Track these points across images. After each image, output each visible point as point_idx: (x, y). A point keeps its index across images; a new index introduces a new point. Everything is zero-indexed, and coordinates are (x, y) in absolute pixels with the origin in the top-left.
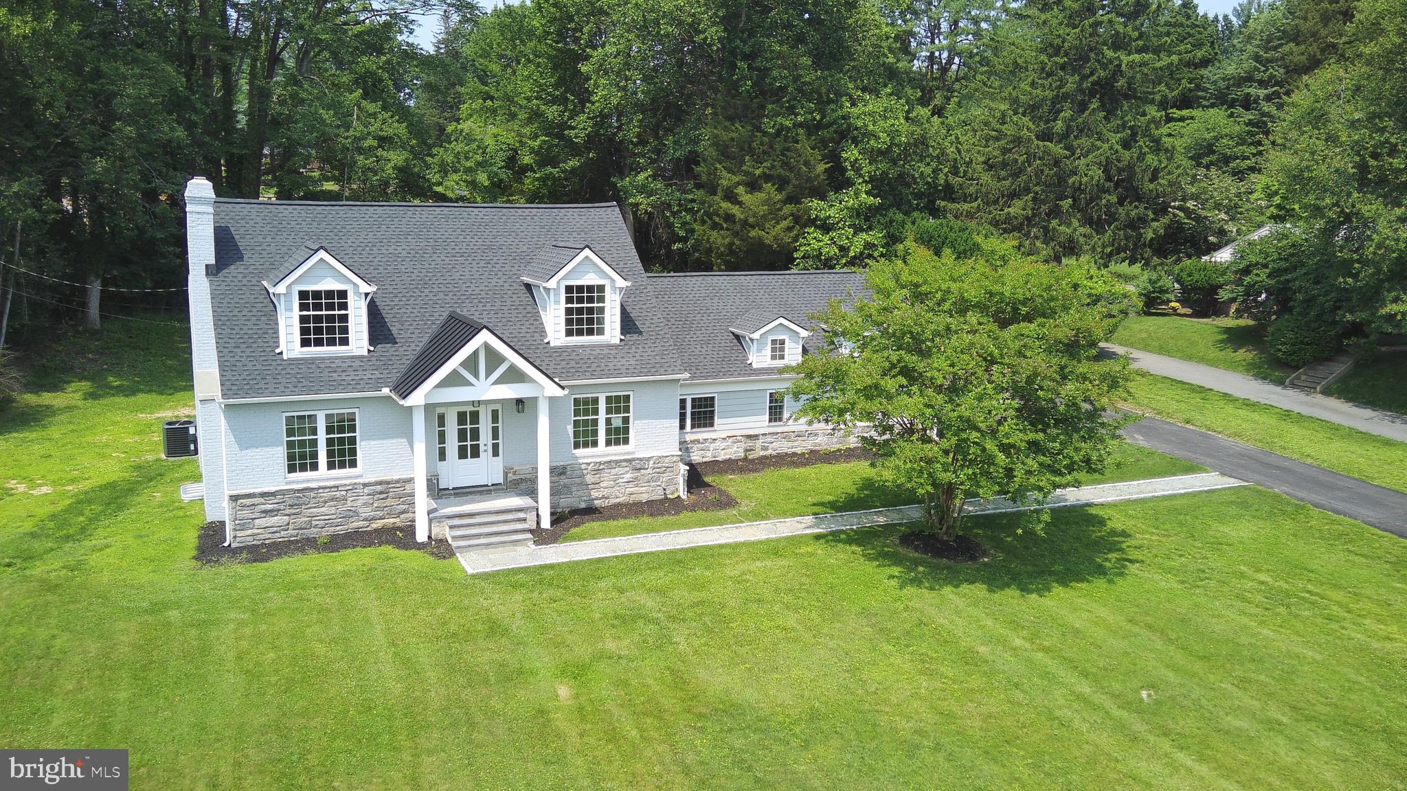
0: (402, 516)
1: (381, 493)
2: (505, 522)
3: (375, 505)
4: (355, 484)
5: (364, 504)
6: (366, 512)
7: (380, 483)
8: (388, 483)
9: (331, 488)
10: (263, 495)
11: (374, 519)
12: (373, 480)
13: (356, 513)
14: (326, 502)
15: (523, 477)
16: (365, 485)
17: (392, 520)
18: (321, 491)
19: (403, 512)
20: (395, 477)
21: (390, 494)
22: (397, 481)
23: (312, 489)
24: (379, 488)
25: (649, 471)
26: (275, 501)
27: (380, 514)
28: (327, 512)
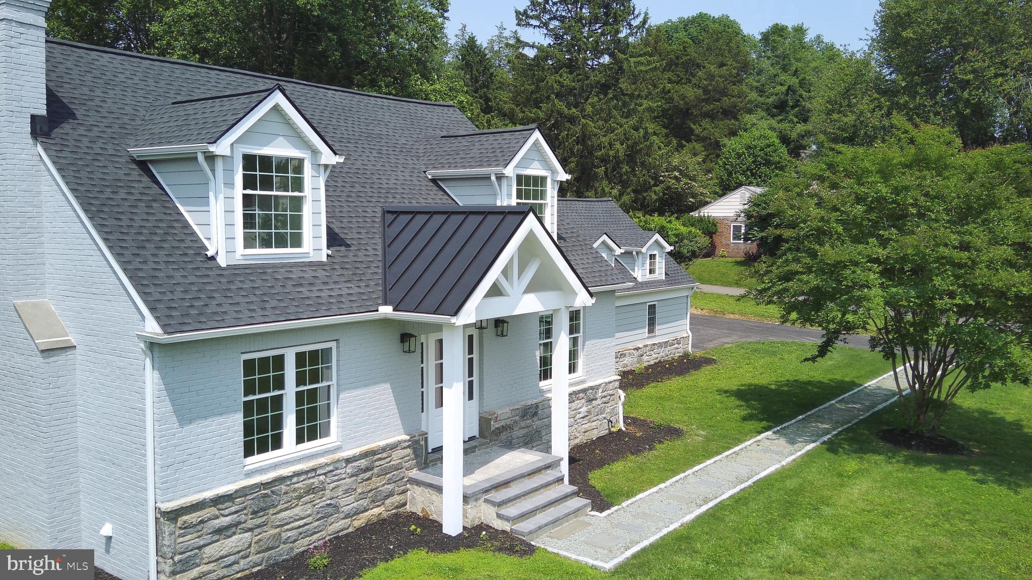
0: (388, 502)
1: (367, 469)
2: (547, 485)
3: (359, 491)
4: (338, 461)
5: (346, 492)
6: (348, 503)
7: (365, 455)
8: (373, 453)
9: (307, 472)
10: (217, 501)
11: (357, 513)
12: (356, 451)
13: (336, 507)
14: (299, 498)
15: (503, 423)
16: (348, 461)
17: (376, 511)
18: (295, 480)
19: (387, 497)
20: (382, 443)
21: (376, 470)
22: (383, 449)
23: (281, 480)
24: (363, 463)
25: (599, 401)
26: (233, 509)
27: (364, 503)
28: (302, 514)
